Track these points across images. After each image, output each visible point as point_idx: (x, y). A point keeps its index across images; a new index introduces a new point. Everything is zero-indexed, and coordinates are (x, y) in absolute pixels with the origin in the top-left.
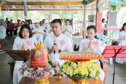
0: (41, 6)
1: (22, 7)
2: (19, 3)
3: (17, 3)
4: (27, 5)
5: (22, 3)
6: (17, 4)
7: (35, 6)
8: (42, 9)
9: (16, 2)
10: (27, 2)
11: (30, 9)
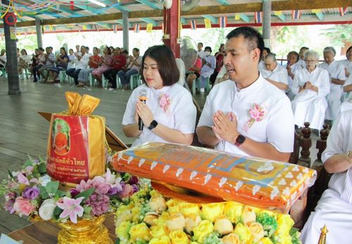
0: (314, 11)
1: (259, 15)
2: (251, 6)
3: (248, 6)
4: (272, 10)
5: (259, 5)
6: (248, 8)
7: (294, 11)
8: (318, 21)
9: (246, 5)
10: (272, 2)
11: (284, 21)
